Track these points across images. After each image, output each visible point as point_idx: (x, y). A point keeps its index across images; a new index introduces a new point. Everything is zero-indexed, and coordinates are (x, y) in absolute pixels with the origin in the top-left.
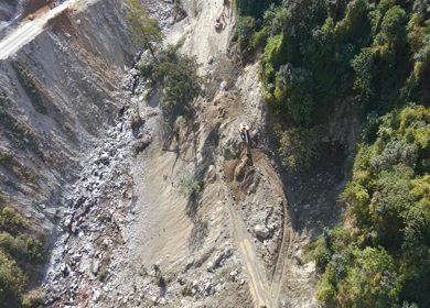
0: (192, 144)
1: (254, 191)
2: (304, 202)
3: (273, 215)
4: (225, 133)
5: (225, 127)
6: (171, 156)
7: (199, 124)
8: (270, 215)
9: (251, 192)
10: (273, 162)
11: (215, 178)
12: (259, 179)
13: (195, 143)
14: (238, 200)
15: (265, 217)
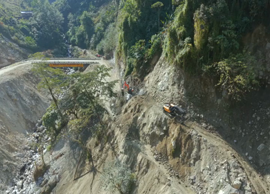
0: (110, 152)
1: (198, 158)
2: (255, 145)
3: (233, 170)
4: (145, 121)
5: (144, 116)
6: (87, 177)
7: (113, 132)
8: (229, 171)
9: (196, 160)
10: (204, 125)
11: (148, 166)
12: (199, 141)
13: (113, 149)
14: (183, 176)
15: (225, 175)
